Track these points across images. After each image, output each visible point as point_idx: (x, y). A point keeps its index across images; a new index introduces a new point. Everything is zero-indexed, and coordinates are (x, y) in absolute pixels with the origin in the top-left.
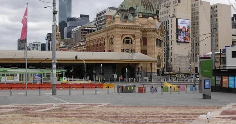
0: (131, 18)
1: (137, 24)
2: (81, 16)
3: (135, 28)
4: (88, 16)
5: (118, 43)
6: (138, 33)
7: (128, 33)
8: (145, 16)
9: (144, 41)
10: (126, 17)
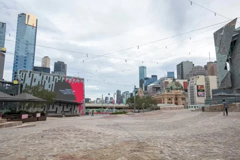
0: (171, 91)
1: (173, 93)
2: (152, 76)
3: (172, 95)
4: (156, 76)
5: (166, 100)
6: (174, 97)
7: (170, 97)
8: (177, 89)
9: (176, 99)
10: (169, 91)
